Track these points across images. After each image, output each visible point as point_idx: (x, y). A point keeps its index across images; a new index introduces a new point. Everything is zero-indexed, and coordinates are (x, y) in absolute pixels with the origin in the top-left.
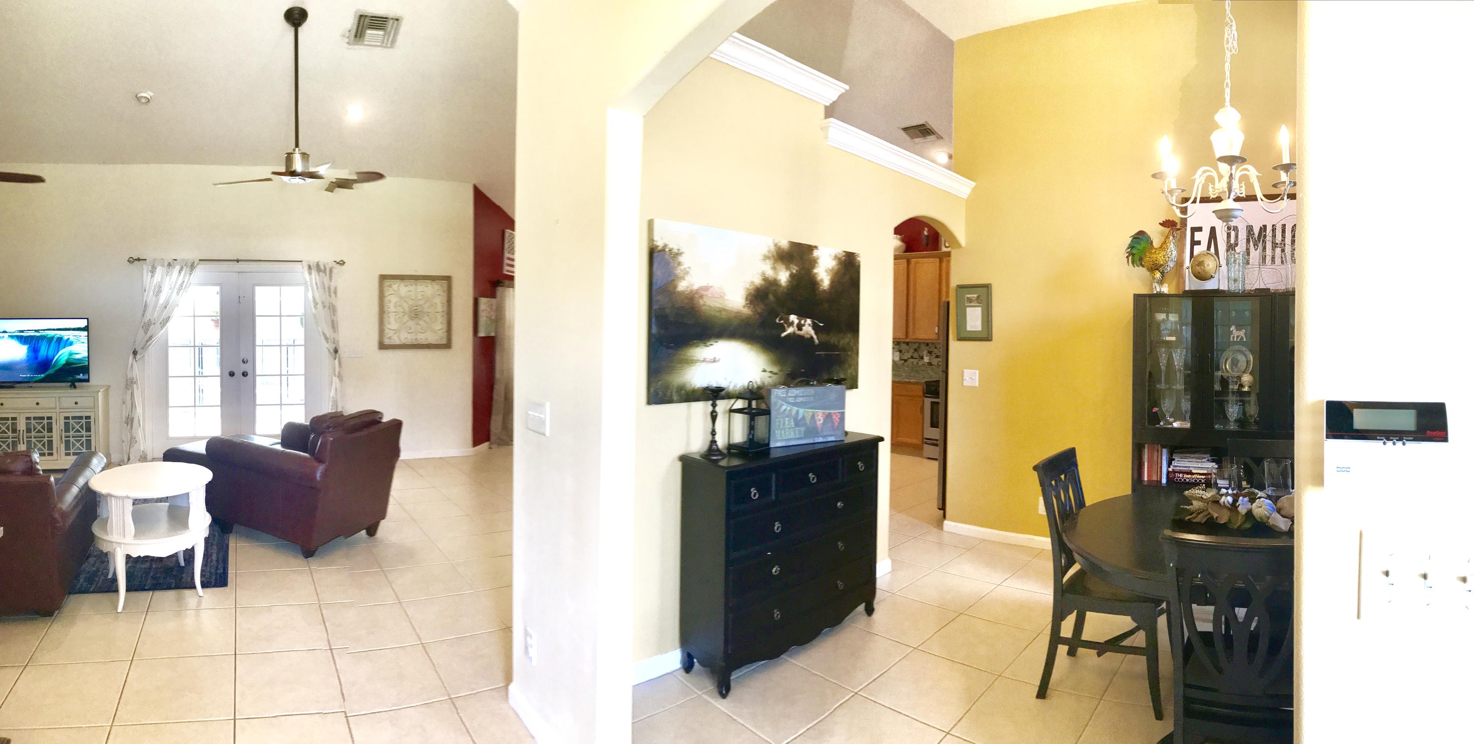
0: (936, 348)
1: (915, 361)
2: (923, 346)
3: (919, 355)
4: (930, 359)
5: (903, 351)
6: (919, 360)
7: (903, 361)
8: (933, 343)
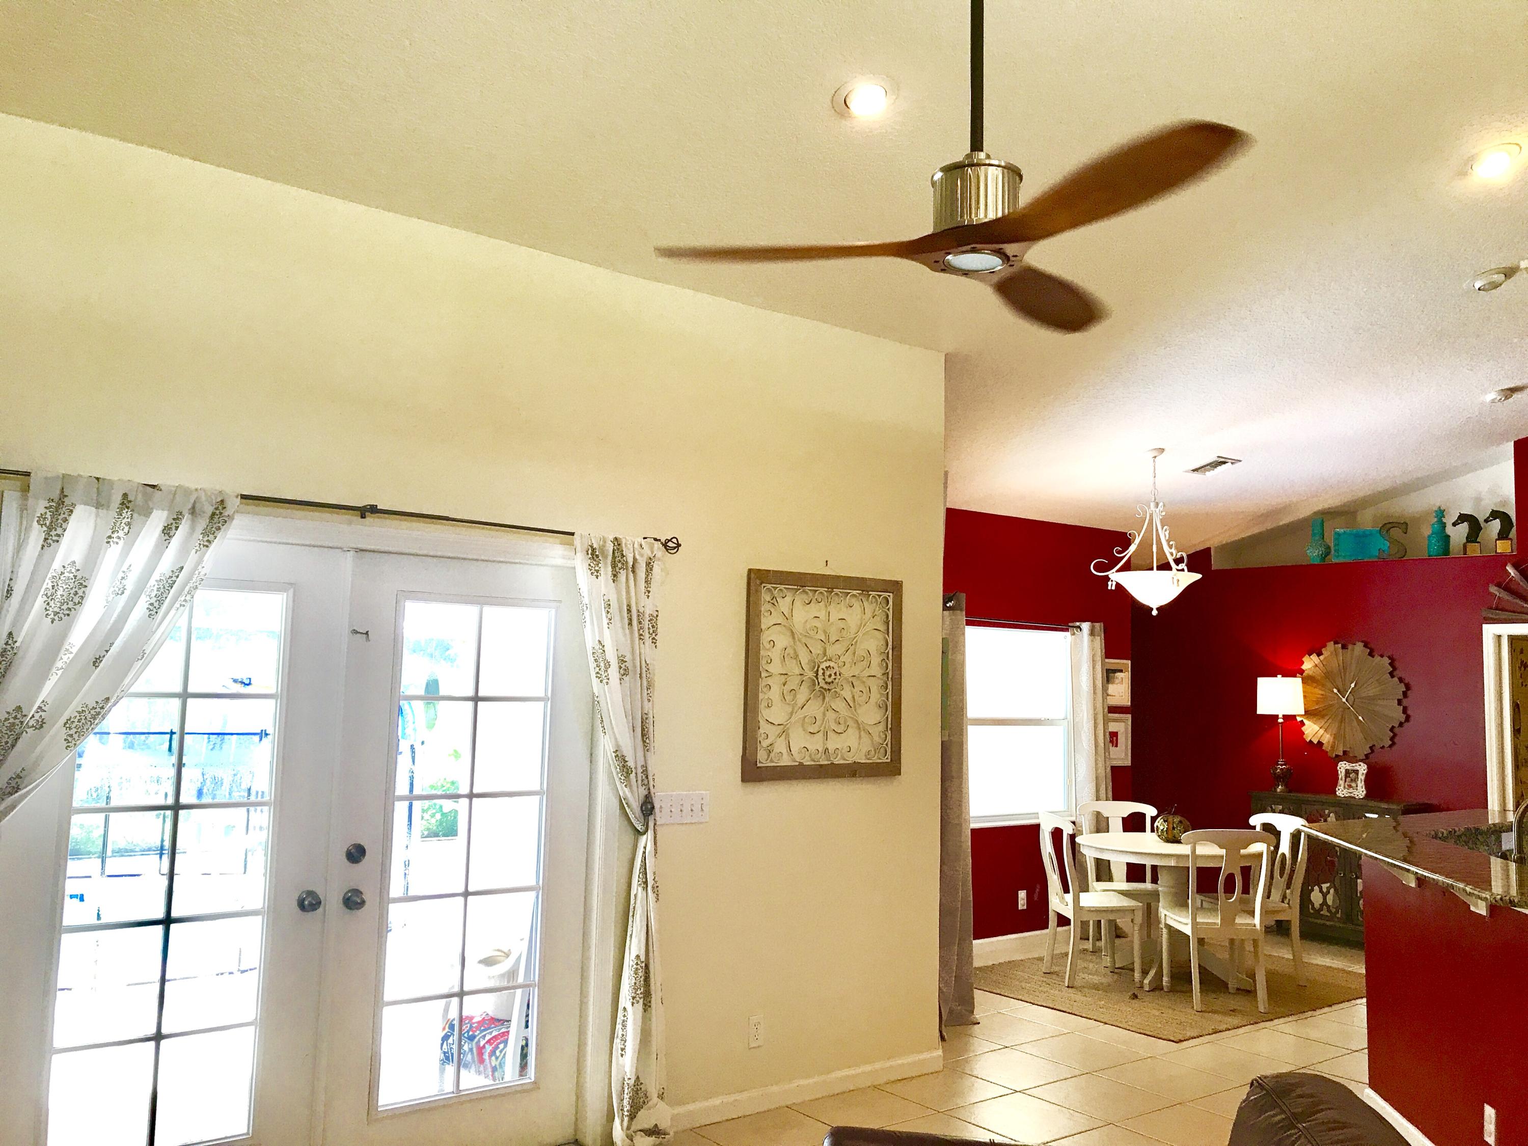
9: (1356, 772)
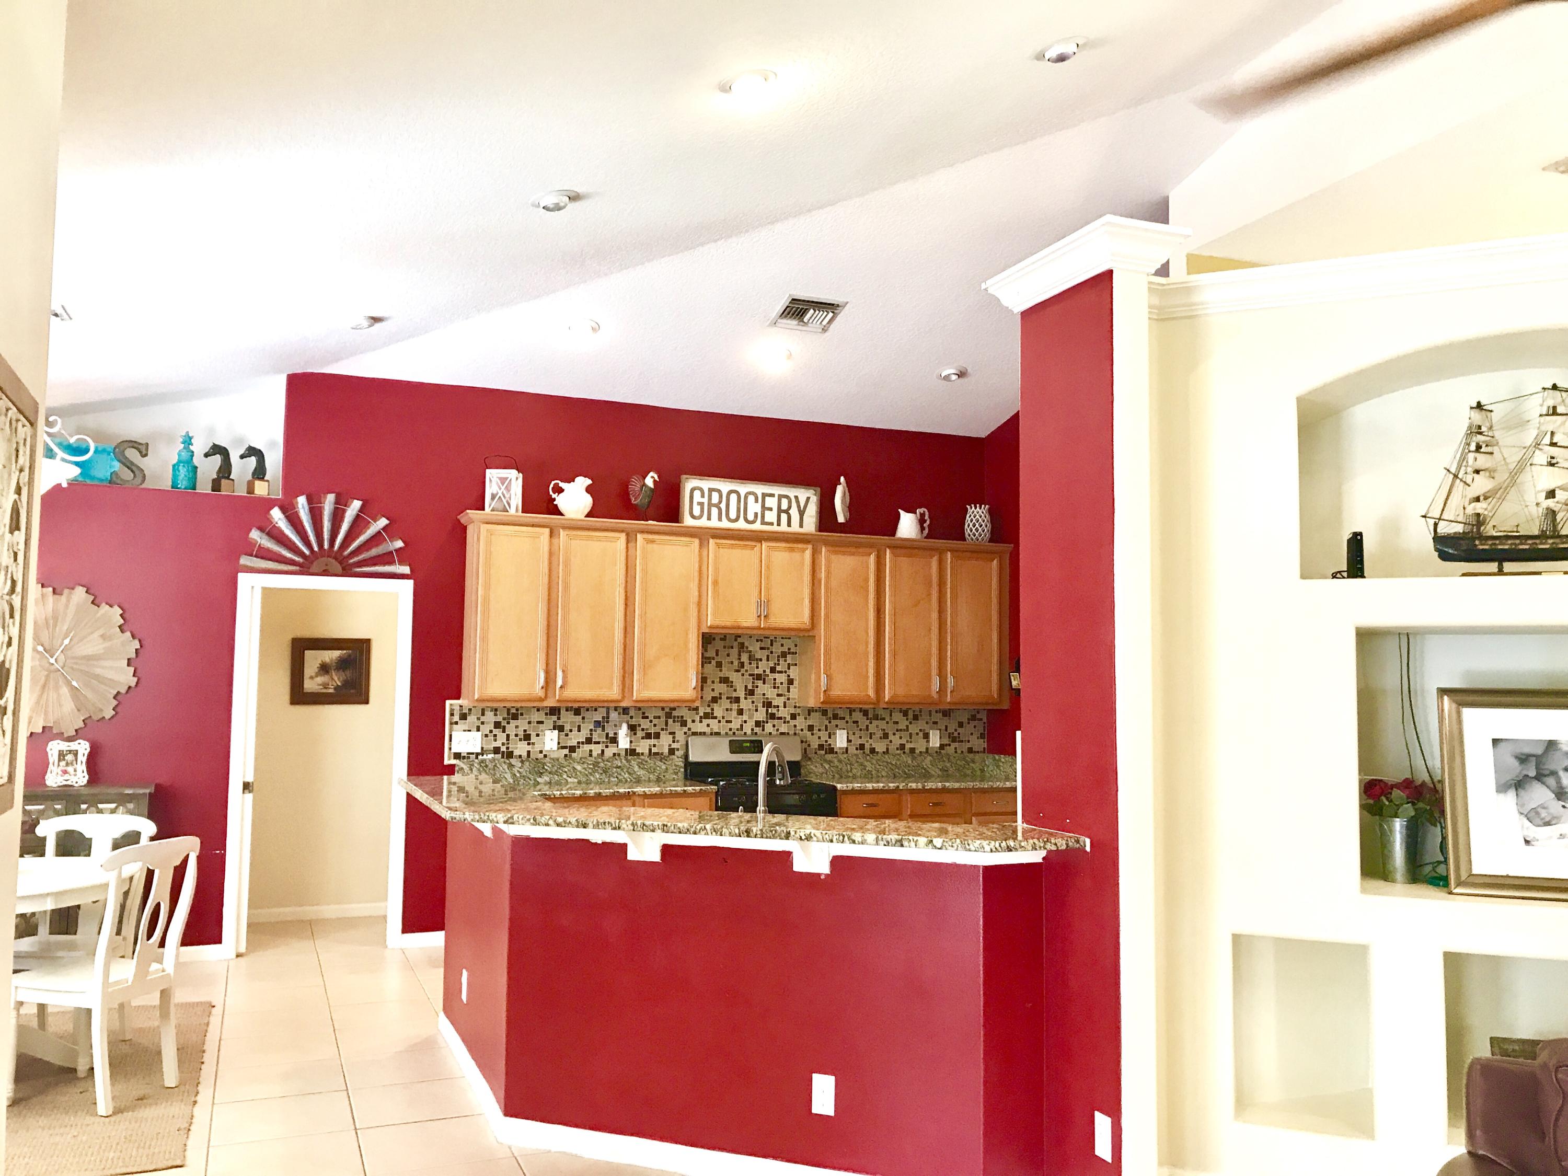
0: (647, 717)
1: (596, 749)
2: (614, 715)
3: (607, 734)
4: (631, 742)
5: (567, 728)
6: (607, 747)
7: (566, 751)
8: (640, 709)
9: (75, 753)
